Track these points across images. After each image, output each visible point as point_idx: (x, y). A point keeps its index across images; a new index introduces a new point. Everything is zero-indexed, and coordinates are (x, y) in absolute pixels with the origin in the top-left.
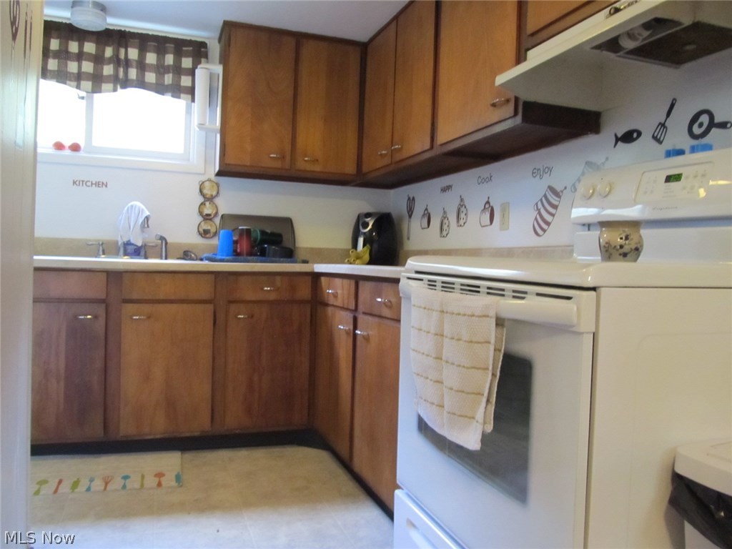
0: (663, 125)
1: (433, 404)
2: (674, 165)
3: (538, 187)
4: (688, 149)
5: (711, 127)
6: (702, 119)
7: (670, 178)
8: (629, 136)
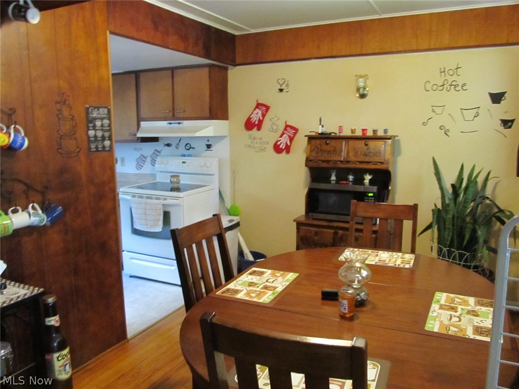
0: (178, 144)
1: (144, 225)
2: (184, 159)
3: (137, 155)
4: (186, 155)
5: (190, 148)
6: (188, 145)
7: (183, 162)
8: (168, 145)
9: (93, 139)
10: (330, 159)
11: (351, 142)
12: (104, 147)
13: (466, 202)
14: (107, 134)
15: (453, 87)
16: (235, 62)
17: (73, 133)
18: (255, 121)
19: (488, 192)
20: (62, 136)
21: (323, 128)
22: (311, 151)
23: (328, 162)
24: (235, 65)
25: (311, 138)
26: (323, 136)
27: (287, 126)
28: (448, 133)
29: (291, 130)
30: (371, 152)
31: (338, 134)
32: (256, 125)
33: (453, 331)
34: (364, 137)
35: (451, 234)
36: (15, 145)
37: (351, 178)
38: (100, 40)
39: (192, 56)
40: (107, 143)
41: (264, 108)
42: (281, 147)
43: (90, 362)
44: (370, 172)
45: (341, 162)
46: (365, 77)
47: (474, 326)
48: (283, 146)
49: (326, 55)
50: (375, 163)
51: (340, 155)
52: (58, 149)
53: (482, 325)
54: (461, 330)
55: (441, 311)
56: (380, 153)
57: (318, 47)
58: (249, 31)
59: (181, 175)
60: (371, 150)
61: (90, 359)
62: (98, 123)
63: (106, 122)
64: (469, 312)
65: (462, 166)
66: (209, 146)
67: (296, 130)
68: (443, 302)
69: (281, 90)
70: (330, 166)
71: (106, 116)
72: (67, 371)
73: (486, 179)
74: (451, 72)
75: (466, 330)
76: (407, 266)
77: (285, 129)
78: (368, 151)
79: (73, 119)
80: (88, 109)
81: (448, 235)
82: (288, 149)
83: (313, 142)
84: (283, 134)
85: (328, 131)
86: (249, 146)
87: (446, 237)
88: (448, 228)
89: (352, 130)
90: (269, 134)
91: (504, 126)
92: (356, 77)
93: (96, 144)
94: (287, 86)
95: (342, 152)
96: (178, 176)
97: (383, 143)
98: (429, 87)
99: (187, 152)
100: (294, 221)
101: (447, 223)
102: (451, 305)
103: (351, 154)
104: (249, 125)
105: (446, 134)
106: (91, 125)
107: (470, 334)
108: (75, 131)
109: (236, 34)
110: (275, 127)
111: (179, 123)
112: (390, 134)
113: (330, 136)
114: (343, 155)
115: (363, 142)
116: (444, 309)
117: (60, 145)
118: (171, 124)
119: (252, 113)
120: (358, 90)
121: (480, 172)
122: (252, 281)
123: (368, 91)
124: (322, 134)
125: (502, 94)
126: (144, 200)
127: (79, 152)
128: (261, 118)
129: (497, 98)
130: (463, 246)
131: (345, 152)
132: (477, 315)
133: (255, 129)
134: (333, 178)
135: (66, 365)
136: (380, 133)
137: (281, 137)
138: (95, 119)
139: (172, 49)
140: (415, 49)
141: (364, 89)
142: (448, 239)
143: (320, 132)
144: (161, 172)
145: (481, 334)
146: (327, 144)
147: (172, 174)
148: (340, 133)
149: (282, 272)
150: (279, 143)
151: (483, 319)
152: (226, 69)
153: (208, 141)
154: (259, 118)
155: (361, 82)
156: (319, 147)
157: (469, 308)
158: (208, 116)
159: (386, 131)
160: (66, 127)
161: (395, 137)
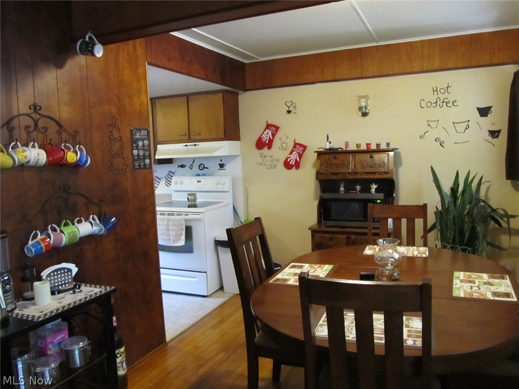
0: (192, 165)
1: (166, 240)
4: (201, 175)
5: (204, 167)
6: (202, 166)
7: (198, 181)
8: (182, 166)
9: (137, 157)
10: (339, 171)
11: (358, 156)
12: (145, 165)
13: (463, 203)
14: (147, 153)
15: (445, 104)
16: (245, 88)
17: (121, 152)
18: (266, 140)
19: (482, 194)
20: (113, 155)
21: (330, 145)
22: (321, 165)
23: (337, 174)
24: (246, 90)
25: (320, 154)
26: (331, 151)
27: (296, 144)
28: (442, 144)
29: (300, 148)
30: (376, 163)
31: (344, 149)
32: (267, 144)
33: (475, 295)
34: (368, 150)
35: (453, 233)
36: (81, 163)
37: (358, 188)
38: (141, 70)
39: (211, 83)
40: (147, 161)
41: (274, 128)
42: (291, 163)
43: (137, 363)
44: (376, 181)
45: (350, 173)
46: (366, 97)
47: (492, 292)
48: (293, 162)
49: (329, 79)
50: (381, 173)
51: (348, 167)
52: (110, 167)
53: (497, 291)
54: (482, 295)
55: (462, 284)
56: (384, 164)
57: (323, 72)
58: (257, 59)
59: (197, 193)
60: (376, 162)
61: (137, 360)
62: (140, 144)
63: (146, 142)
64: (485, 283)
65: (457, 173)
66: (222, 166)
67: (305, 147)
68: (462, 278)
69: (289, 112)
70: (339, 178)
71: (145, 137)
72: (124, 368)
73: (479, 184)
74: (443, 91)
75: (486, 294)
76: (424, 256)
77: (294, 147)
78: (373, 163)
79: (121, 139)
80: (132, 130)
81: (450, 233)
82: (297, 165)
83: (323, 157)
84: (292, 151)
85: (335, 147)
86: (261, 164)
87: (449, 235)
88: (450, 227)
89: (357, 145)
90: (279, 152)
91: (492, 136)
92: (358, 98)
93: (138, 162)
94: (295, 107)
95: (349, 164)
96: (195, 194)
97: (387, 155)
98: (423, 104)
99: (201, 172)
100: (309, 229)
101: (449, 223)
102: (469, 279)
103: (358, 166)
104: (260, 145)
105: (441, 145)
106: (135, 145)
107: (490, 296)
108: (123, 150)
109: (246, 62)
110: (284, 146)
111: (195, 145)
112: (391, 147)
113: (337, 151)
114: (351, 168)
115: (368, 156)
116: (464, 282)
117: (112, 163)
118: (187, 146)
119: (263, 133)
120: (360, 109)
121: (475, 176)
122: (295, 272)
123: (369, 110)
124: (330, 149)
125: (489, 108)
126: (166, 217)
127: (126, 169)
128: (271, 138)
129: (484, 112)
130: (464, 243)
131: (352, 164)
132: (492, 285)
133: (266, 147)
134: (342, 189)
135: (123, 361)
136: (383, 147)
137: (291, 153)
138: (138, 140)
139: (195, 77)
140: (410, 71)
141: (366, 108)
142: (450, 237)
143: (328, 148)
144: (176, 191)
145: (498, 296)
146: (335, 158)
147: (188, 193)
148: (346, 148)
149: (319, 265)
150: (289, 160)
151: (498, 287)
152: (237, 94)
153: (221, 160)
154: (270, 138)
155: (363, 102)
156: (328, 161)
157: (485, 281)
158: (223, 137)
159: (388, 144)
160: (116, 147)
161: (396, 149)
